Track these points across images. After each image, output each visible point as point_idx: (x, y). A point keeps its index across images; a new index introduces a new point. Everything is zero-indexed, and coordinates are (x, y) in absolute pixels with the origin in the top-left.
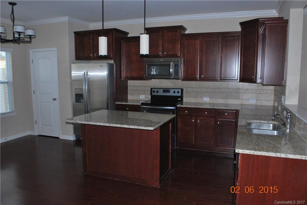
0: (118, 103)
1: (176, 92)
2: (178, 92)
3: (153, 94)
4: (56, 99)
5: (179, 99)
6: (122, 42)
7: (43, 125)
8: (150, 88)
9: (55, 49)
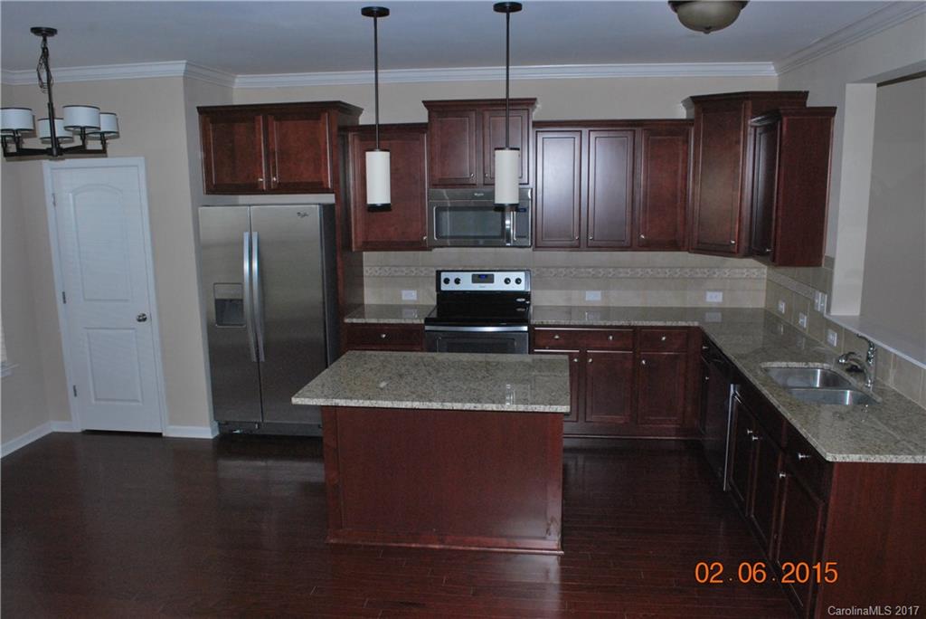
0: (355, 321)
1: (513, 281)
2: (518, 281)
3: (444, 287)
4: (148, 316)
5: (519, 300)
6: (350, 139)
7: (100, 400)
8: (434, 270)
9: (140, 161)
